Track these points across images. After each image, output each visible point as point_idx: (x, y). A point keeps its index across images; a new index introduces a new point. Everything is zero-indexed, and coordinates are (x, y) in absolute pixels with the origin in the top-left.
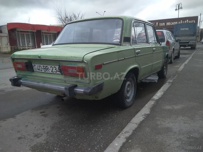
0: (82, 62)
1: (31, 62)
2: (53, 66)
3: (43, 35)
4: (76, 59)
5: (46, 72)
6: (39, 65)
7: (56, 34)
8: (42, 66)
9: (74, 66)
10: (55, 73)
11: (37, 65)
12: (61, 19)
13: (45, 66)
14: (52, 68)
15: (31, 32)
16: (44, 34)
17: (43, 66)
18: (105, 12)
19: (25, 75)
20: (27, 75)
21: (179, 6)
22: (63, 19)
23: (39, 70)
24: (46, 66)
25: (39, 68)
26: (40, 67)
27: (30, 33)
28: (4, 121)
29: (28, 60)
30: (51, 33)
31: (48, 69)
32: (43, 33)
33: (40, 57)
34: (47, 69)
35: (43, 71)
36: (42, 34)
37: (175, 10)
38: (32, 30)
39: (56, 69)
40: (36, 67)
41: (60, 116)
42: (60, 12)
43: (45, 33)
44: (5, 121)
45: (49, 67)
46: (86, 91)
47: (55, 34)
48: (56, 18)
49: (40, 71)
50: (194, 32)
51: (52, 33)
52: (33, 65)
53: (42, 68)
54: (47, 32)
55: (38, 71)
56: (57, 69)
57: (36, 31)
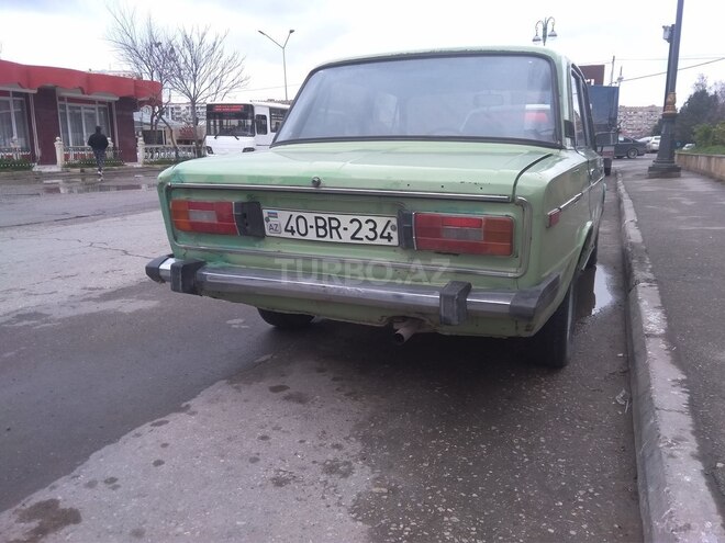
0: (510, 201)
1: (258, 204)
2: (363, 219)
3: (63, 107)
4: (481, 191)
5: (328, 239)
6: (295, 215)
7: (114, 107)
8: (310, 218)
9: (476, 216)
10: (366, 241)
11: (287, 214)
12: (131, 49)
13: (326, 217)
14: (356, 225)
15: (15, 94)
16: (68, 105)
17: (316, 218)
18: (291, 32)
19: (220, 253)
20: (231, 252)
21: (545, 29)
22: (140, 49)
23: (292, 232)
24: (330, 219)
25: (293, 223)
26: (301, 221)
27: (10, 99)
28: (155, 425)
29: (249, 196)
30: (93, 102)
31: (336, 228)
32: (62, 99)
33: (317, 183)
34: (331, 228)
35: (312, 235)
36: (59, 103)
37: (534, 40)
38: (22, 87)
39: (373, 230)
40: (278, 219)
41: (356, 399)
42: (129, 22)
43: (71, 100)
44: (160, 424)
45: (345, 220)
46: (522, 304)
47: (110, 104)
48: (113, 43)
49: (297, 236)
50: (610, 119)
51: (100, 102)
52: (265, 213)
53: (311, 222)
54: (79, 95)
55: (289, 235)
56: (379, 231)
57: (36, 92)
